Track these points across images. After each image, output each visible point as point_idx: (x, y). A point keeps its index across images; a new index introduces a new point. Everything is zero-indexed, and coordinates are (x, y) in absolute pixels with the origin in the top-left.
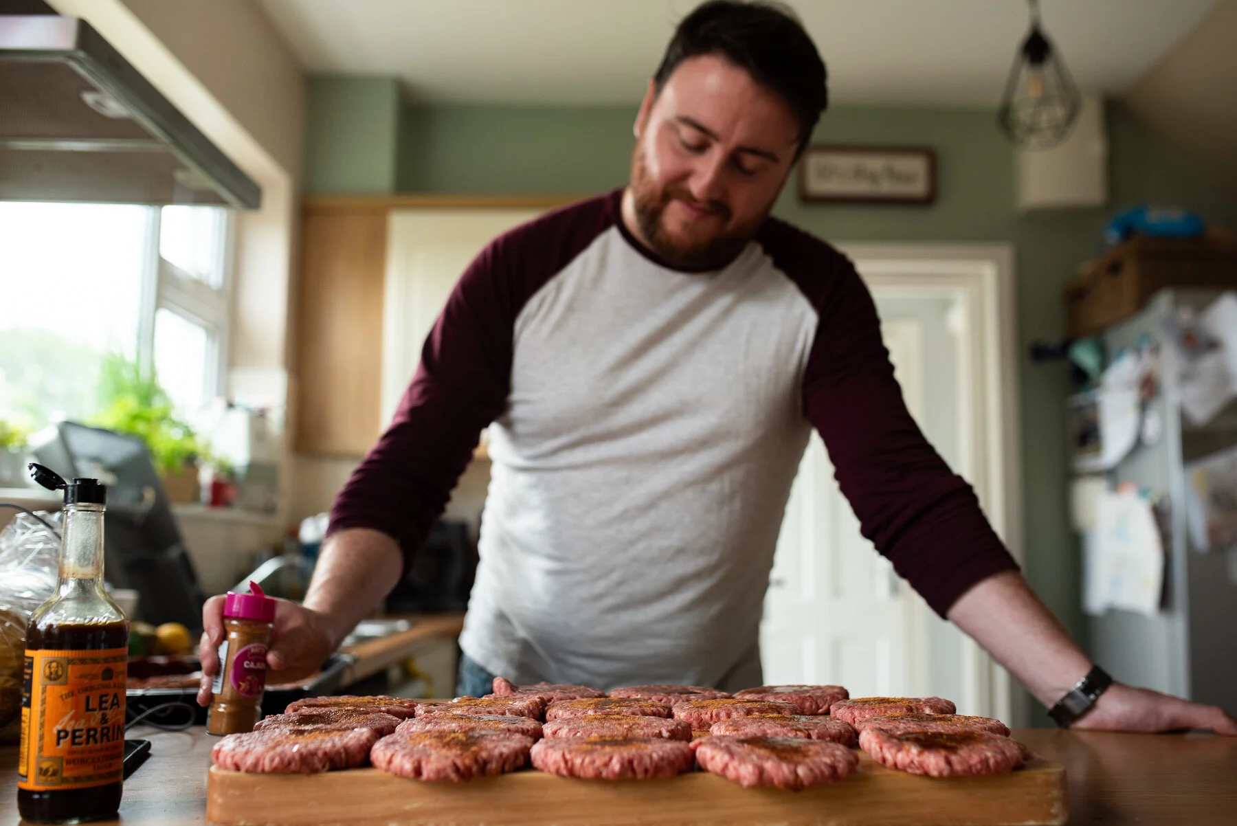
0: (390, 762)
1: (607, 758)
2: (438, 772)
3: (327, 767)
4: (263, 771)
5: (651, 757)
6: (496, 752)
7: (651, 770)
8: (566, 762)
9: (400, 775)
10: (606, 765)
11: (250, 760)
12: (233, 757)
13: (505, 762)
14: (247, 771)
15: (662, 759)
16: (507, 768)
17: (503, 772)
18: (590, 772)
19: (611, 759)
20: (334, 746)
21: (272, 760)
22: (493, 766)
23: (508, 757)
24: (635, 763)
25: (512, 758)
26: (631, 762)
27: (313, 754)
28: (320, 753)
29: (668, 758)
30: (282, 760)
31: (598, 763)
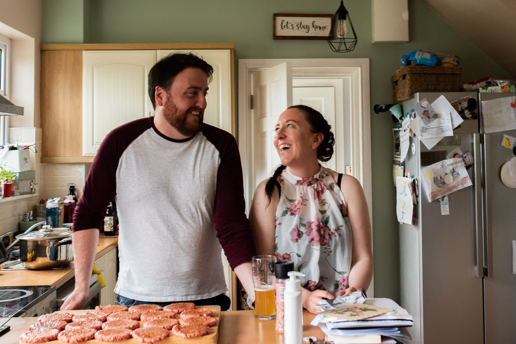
0: (62, 339)
1: (110, 337)
2: (73, 341)
3: (48, 341)
4: (33, 343)
5: (120, 336)
6: (87, 336)
7: (120, 339)
8: (102, 338)
9: (64, 342)
10: (110, 338)
11: (30, 341)
12: (26, 339)
13: (89, 338)
14: (29, 343)
15: (123, 336)
16: (90, 339)
17: (88, 340)
18: (107, 340)
19: (111, 337)
20: (49, 336)
21: (35, 340)
22: (86, 339)
23: (90, 337)
24: (117, 338)
25: (91, 337)
26: (115, 338)
27: (45, 338)
28: (46, 338)
29: (124, 336)
30: (37, 340)
31: (109, 338)
